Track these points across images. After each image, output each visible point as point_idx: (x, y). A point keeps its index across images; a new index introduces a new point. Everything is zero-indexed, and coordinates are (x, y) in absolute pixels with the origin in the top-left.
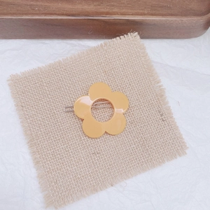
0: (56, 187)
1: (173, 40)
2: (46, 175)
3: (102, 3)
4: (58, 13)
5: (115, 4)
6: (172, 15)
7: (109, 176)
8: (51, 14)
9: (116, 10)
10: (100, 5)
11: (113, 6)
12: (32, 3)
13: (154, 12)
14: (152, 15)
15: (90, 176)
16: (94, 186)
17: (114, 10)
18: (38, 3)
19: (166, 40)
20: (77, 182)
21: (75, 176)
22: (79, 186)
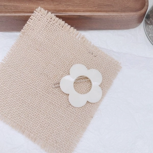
0: (59, 145)
1: (116, 31)
2: (47, 143)
3: (60, 3)
4: (25, 11)
5: (70, 4)
6: (114, 11)
7: (86, 113)
8: (20, 12)
9: (70, 8)
10: (58, 5)
11: (68, 5)
12: (5, 4)
13: (100, 9)
14: (99, 11)
15: (75, 122)
16: (82, 126)
17: (69, 9)
18: (10, 4)
19: (110, 31)
20: (70, 132)
21: (66, 129)
22: (73, 134)
